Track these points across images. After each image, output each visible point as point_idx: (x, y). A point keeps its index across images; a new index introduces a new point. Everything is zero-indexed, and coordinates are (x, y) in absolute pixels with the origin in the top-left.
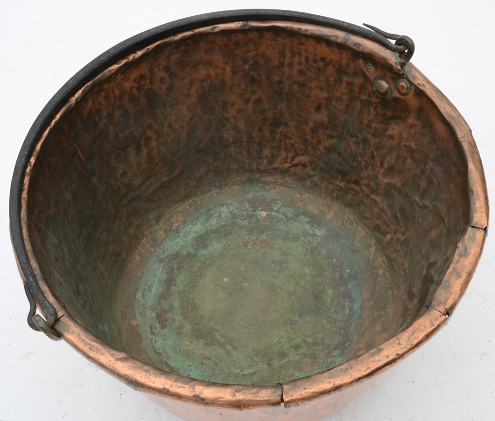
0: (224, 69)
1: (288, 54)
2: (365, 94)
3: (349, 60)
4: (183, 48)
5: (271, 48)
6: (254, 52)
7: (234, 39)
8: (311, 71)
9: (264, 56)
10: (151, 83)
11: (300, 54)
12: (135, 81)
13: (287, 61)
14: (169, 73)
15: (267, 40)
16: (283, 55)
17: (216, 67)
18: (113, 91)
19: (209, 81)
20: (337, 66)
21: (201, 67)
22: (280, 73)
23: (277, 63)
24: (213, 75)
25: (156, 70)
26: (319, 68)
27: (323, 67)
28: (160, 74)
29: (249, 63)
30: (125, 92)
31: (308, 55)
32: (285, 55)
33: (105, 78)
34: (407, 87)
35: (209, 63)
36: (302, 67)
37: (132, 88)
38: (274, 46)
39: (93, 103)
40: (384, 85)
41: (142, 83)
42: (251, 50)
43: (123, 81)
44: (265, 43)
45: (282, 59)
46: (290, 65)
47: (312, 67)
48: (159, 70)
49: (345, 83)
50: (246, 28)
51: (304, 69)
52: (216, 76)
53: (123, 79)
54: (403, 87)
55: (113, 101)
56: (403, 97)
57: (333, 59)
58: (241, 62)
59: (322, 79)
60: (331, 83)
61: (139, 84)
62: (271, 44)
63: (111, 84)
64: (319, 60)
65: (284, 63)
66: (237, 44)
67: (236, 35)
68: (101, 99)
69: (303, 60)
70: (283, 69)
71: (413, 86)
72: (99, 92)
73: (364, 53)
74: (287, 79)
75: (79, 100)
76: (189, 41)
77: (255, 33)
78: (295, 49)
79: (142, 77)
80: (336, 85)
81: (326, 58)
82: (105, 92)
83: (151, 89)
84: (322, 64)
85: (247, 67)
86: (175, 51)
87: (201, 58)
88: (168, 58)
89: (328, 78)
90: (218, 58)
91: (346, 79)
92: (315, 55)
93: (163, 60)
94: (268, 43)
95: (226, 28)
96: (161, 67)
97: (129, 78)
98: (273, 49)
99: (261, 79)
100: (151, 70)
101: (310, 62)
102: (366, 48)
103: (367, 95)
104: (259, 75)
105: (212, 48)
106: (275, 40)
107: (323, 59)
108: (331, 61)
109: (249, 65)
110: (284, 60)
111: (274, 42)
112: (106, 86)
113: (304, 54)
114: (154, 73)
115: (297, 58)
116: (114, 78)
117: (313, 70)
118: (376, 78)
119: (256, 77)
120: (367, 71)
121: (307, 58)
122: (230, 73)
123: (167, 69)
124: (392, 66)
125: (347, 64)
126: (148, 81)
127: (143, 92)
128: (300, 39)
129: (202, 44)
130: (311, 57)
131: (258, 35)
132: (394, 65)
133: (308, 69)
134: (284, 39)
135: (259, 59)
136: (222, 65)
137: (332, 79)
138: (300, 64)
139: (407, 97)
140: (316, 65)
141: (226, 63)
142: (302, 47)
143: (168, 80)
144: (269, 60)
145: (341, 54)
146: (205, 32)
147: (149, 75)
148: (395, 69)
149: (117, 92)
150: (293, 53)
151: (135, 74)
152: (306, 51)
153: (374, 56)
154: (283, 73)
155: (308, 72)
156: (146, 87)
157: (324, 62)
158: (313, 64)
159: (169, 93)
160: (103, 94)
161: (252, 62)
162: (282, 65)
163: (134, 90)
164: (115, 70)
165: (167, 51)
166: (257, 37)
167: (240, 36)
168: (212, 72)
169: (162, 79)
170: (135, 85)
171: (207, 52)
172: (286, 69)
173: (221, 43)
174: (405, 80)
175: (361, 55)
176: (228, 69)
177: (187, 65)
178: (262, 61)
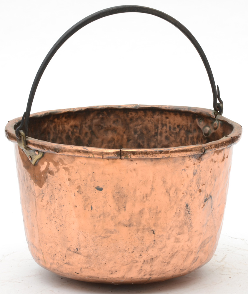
0: (122, 136)
1: (160, 125)
2: (200, 142)
3: (191, 122)
4: (101, 116)
5: (151, 123)
6: (141, 126)
7: (130, 116)
8: (172, 136)
9: (146, 128)
10: (80, 133)
11: (166, 125)
12: (71, 126)
13: (159, 131)
14: (91, 131)
15: (148, 117)
16: (157, 127)
17: (118, 134)
18: (59, 126)
19: (113, 143)
20: (186, 129)
21: (110, 132)
22: (155, 140)
23: (153, 133)
24: (116, 139)
25: (84, 126)
26: (176, 133)
27: (178, 132)
28: (86, 129)
29: (138, 133)
30: (65, 130)
31: (171, 125)
32: (158, 127)
33: (57, 113)
34: (217, 123)
35: (114, 130)
36: (167, 134)
37: (69, 130)
38: (152, 121)
39: (48, 126)
40: (208, 129)
41: (75, 130)
42: (139, 124)
43: (65, 123)
44: (148, 120)
45: (156, 130)
46: (161, 134)
47: (173, 133)
48: (85, 126)
49: (190, 139)
50: (137, 108)
51: (169, 135)
52: (118, 140)
53: (65, 122)
54: (215, 124)
55: (57, 132)
56: (216, 131)
57: (183, 125)
58: (133, 132)
59: (178, 140)
60: (183, 142)
61: (73, 130)
62: (151, 120)
63: (59, 121)
64: (176, 127)
65: (158, 133)
66: (131, 119)
67: (131, 113)
68: (52, 126)
69: (168, 129)
70: (157, 137)
71: (220, 122)
72: (52, 121)
73: (198, 113)
74: (159, 144)
75: (42, 116)
76: (105, 113)
77: (142, 112)
78: (163, 122)
79: (76, 126)
80: (185, 142)
81: (180, 125)
82: (55, 124)
83: (79, 137)
84: (178, 130)
85: (136, 136)
86: (96, 117)
87: (110, 126)
88: (92, 120)
89: (181, 139)
90: (120, 127)
91: (190, 136)
92: (174, 124)
93: (89, 121)
94: (149, 119)
95: (126, 107)
96: (87, 125)
97: (69, 124)
98: (152, 123)
99: (144, 145)
100: (81, 124)
101: (172, 130)
102: (198, 110)
103: (200, 141)
104: (143, 142)
105: (117, 120)
106: (153, 117)
107: (178, 126)
108: (183, 126)
109: (138, 135)
110: (158, 131)
111: (152, 119)
112: (56, 120)
113: (168, 125)
114: (82, 127)
115: (165, 128)
116: (61, 118)
117: (173, 135)
118: (204, 127)
119: (141, 144)
120: (200, 124)
121: (170, 128)
122: (126, 140)
123: (90, 127)
124: (210, 115)
125: (191, 125)
126: (78, 131)
127: (74, 136)
128: (166, 114)
129: (112, 117)
130: (172, 126)
131: (144, 114)
132: (211, 114)
133: (171, 135)
134: (158, 116)
135: (143, 130)
136: (122, 133)
137: (183, 139)
138: (166, 132)
139: (217, 129)
140: (175, 131)
141: (124, 132)
142: (168, 120)
143: (89, 135)
144: (149, 131)
145: (187, 119)
146: (115, 108)
147: (79, 127)
148: (212, 116)
149: (61, 128)
150: (163, 125)
151: (72, 123)
152: (170, 123)
153: (202, 113)
154: (157, 140)
155: (171, 137)
156: (77, 134)
157: (179, 128)
158: (173, 131)
159: (89, 144)
160: (54, 124)
161: (139, 133)
162: (156, 134)
163: (70, 132)
164: (63, 113)
165: (92, 115)
166: (143, 115)
167: (134, 114)
168: (116, 137)
169: (86, 133)
170: (71, 130)
171: (114, 122)
172: (159, 137)
173: (123, 118)
174: (217, 121)
175: (196, 116)
176: (125, 137)
177: (102, 129)
178: (145, 132)
